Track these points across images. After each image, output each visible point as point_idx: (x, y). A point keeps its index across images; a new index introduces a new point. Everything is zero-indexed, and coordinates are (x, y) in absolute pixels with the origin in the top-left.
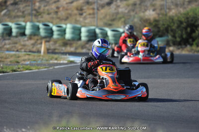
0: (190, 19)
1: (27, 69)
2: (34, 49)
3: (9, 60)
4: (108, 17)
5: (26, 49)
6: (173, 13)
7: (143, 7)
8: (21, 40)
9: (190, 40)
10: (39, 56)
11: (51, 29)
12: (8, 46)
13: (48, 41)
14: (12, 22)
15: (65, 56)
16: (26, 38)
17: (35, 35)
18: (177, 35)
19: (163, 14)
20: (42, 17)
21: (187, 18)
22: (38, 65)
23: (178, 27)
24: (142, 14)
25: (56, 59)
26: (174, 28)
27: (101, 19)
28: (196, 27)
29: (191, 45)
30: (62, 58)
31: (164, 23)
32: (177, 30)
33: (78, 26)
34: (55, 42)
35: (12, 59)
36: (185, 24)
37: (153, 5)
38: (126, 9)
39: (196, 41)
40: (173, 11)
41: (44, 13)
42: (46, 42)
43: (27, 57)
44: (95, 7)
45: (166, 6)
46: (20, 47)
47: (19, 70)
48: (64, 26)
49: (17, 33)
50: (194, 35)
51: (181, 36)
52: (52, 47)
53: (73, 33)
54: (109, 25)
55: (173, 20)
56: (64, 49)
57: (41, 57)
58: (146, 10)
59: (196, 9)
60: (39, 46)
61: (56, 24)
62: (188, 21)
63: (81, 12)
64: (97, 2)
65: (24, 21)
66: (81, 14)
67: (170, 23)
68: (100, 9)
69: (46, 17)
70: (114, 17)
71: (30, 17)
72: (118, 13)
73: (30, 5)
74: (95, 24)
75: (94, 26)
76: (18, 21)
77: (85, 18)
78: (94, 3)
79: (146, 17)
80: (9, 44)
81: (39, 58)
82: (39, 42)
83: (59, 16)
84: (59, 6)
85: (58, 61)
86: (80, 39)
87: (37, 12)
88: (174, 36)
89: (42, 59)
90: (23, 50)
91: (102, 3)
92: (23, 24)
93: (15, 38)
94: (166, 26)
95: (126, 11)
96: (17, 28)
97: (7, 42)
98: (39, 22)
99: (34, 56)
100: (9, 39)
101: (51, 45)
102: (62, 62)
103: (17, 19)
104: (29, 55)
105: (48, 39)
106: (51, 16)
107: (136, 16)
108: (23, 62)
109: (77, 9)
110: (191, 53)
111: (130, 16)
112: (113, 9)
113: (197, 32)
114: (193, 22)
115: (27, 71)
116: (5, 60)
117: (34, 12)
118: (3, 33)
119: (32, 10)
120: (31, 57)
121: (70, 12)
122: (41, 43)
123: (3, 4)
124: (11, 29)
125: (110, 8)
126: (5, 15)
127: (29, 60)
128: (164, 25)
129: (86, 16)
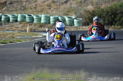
0: (113, 10)
1: (19, 41)
2: (23, 30)
3: (8, 36)
4: (65, 10)
5: (18, 29)
6: (103, 7)
7: (86, 4)
8: (15, 25)
9: (114, 22)
10: (26, 33)
11: (33, 18)
12: (7, 28)
13: (31, 25)
14: (10, 14)
15: (41, 33)
16: (18, 23)
17: (23, 21)
18: (106, 19)
19: (97, 8)
20: (27, 11)
21: (112, 10)
22: (25, 38)
23: (107, 15)
24: (85, 8)
25: (36, 35)
26: (104, 15)
27: (61, 11)
28: (117, 14)
29: (114, 25)
30: (39, 34)
31: (98, 13)
32: (106, 17)
33: (48, 15)
34: (35, 25)
35: (10, 35)
36: (110, 13)
37: (92, 3)
38: (76, 5)
39: (117, 23)
40: (103, 6)
41: (28, 8)
42: (29, 25)
43: (19, 34)
44: (58, 4)
45: (99, 2)
46: (14, 29)
47: (14, 42)
48: (40, 16)
49: (13, 20)
50: (116, 19)
51: (109, 20)
52: (34, 28)
53: (46, 20)
54: (67, 15)
55: (103, 11)
56: (40, 29)
57: (27, 34)
58: (87, 5)
59: (117, 4)
60: (26, 28)
61: (36, 14)
62: (112, 11)
63: (50, 7)
64: (59, 1)
65: (16, 14)
66: (50, 9)
67: (102, 13)
68: (61, 5)
69: (29, 10)
70: (69, 10)
71: (20, 11)
72: (71, 8)
73: (20, 4)
74: (58, 14)
75: (58, 15)
76: (13, 13)
77: (52, 11)
78: (57, 2)
79: (88, 10)
80: (8, 27)
81: (26, 34)
82: (26, 25)
83: (37, 10)
84: (37, 4)
85: (37, 36)
86: (50, 23)
87: (24, 8)
88: (104, 20)
89: (28, 35)
90: (16, 30)
91: (62, 2)
92: (16, 15)
93: (11, 23)
94: (99, 14)
95: (76, 6)
96: (13, 17)
97: (7, 25)
98: (25, 14)
99: (23, 33)
100: (8, 24)
101: (33, 27)
102: (39, 36)
103: (12, 12)
104: (20, 33)
105: (31, 24)
106: (32, 10)
107: (82, 9)
108: (16, 37)
109: (48, 6)
110: (114, 30)
111: (79, 9)
112: (69, 5)
113: (117, 17)
114: (115, 12)
115: (19, 42)
116: (6, 36)
117: (22, 8)
118: (4, 21)
119: (21, 7)
120: (21, 34)
121: (43, 7)
122: (27, 26)
123: (4, 4)
124: (9, 18)
125: (67, 5)
126: (5, 10)
127: (20, 36)
128: (98, 14)
129: (53, 9)
